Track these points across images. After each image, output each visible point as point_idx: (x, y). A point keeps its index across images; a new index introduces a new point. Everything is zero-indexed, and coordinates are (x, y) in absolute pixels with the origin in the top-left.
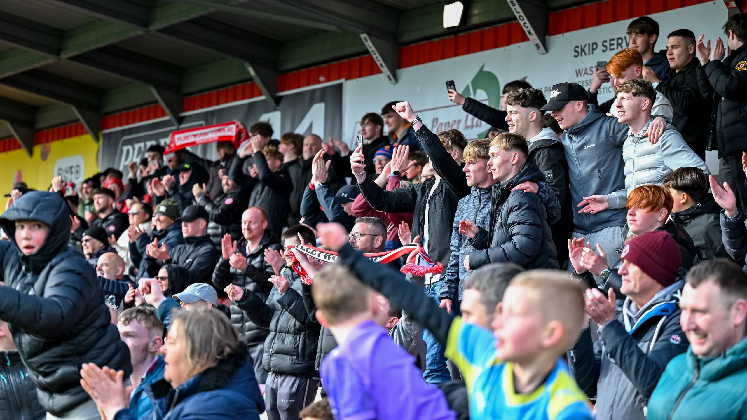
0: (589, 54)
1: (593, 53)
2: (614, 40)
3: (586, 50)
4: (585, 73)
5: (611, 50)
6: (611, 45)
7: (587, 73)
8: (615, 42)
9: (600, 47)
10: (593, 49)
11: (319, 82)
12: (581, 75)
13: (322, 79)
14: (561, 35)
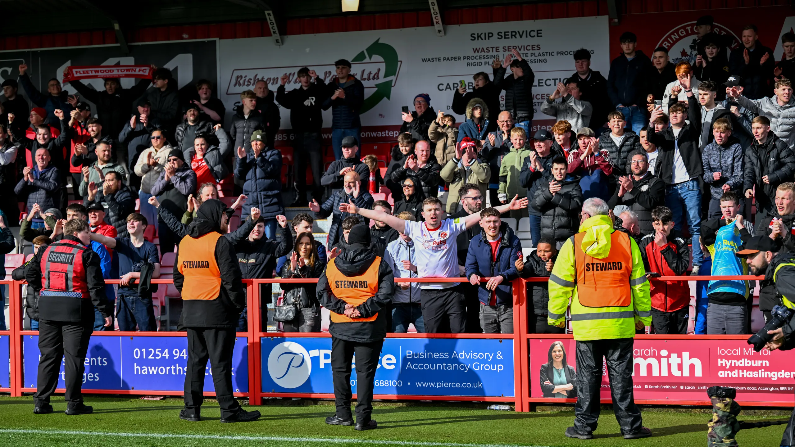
0: (485, 39)
1: (489, 39)
2: (508, 32)
3: (483, 36)
4: (482, 51)
5: (505, 38)
6: (505, 35)
7: (484, 51)
8: (510, 34)
9: (496, 36)
10: (489, 37)
11: (183, 38)
12: (478, 52)
13: (185, 36)
14: (458, 25)
